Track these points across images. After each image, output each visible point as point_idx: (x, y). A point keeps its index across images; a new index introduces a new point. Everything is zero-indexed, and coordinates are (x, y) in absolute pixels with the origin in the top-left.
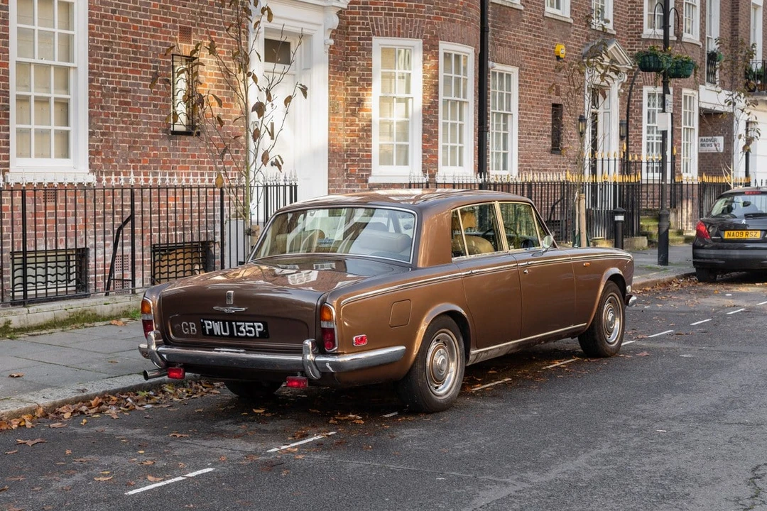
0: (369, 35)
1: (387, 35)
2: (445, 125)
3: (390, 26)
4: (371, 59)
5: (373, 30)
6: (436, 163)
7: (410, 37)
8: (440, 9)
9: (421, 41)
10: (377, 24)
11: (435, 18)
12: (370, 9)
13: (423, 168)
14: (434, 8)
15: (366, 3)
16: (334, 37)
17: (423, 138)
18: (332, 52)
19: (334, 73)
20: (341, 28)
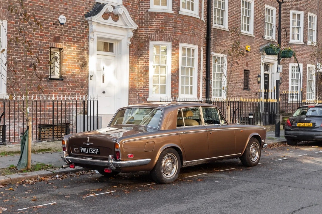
0: (148, 40)
1: (156, 40)
2: (183, 78)
3: (157, 36)
4: (149, 50)
5: (150, 38)
6: (178, 93)
7: (166, 41)
8: (180, 30)
9: (171, 43)
10: (151, 36)
11: (177, 33)
12: (149, 29)
13: (171, 95)
14: (177, 29)
15: (147, 27)
16: (133, 41)
17: (171, 83)
18: (131, 47)
19: (132, 56)
20: (136, 37)
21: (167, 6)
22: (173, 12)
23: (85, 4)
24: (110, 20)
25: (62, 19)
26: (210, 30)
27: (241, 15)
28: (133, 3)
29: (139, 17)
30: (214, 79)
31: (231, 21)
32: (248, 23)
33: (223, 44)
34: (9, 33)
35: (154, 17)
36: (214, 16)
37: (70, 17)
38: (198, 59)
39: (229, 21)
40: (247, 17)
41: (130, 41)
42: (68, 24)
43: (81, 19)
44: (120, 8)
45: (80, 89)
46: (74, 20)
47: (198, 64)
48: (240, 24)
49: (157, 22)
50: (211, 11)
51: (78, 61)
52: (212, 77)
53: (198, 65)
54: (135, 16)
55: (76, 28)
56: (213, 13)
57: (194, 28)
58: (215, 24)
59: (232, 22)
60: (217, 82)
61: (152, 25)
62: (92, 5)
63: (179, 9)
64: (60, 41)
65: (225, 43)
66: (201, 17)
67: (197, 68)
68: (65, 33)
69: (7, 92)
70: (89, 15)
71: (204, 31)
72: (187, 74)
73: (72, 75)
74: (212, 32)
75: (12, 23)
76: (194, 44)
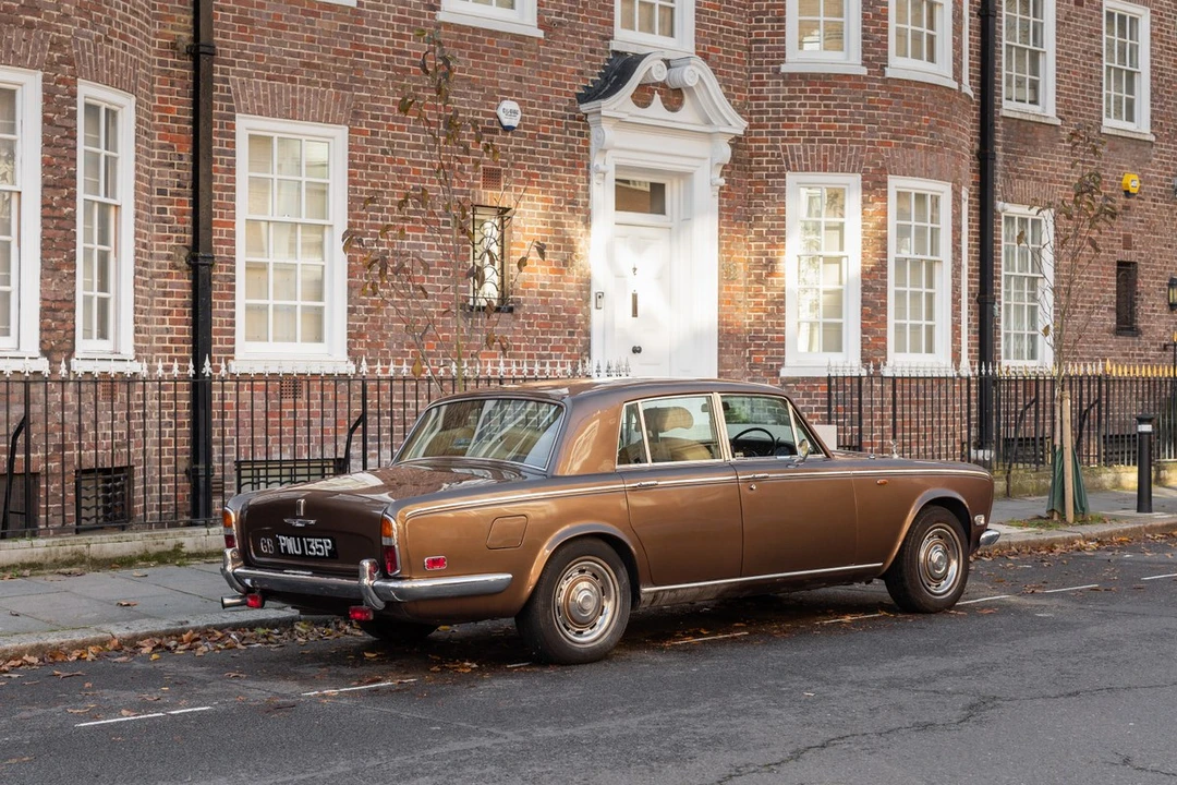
0: (781, 170)
1: (807, 170)
2: (900, 296)
3: (812, 156)
4: (784, 204)
5: (787, 163)
6: (884, 349)
7: (842, 172)
8: (889, 130)
9: (859, 176)
10: (793, 155)
11: (881, 144)
12: (783, 134)
13: (862, 355)
14: (879, 130)
15: (777, 126)
16: (729, 174)
17: (862, 314)
18: (724, 195)
19: (729, 224)
20: (740, 161)
21: (842, 50)
22: (864, 71)
23: (576, 60)
24: (657, 109)
25: (509, 112)
26: (993, 125)
27: (1105, 64)
28: (728, 46)
29: (751, 92)
30: (1008, 299)
31: (1065, 89)
32: (1130, 90)
33: (1037, 173)
34: (355, 164)
35: (802, 91)
36: (1004, 72)
37: (532, 104)
38: (953, 231)
39: (1058, 87)
40: (1127, 71)
41: (721, 175)
42: (526, 127)
43: (566, 109)
44: (689, 68)
45: (565, 341)
46: (545, 114)
47: (953, 246)
48: (1101, 96)
49: (812, 106)
50: (994, 58)
51: (558, 248)
52: (1000, 291)
53: (953, 252)
54: (736, 90)
55: (551, 138)
56: (1000, 64)
57: (939, 123)
58: (1010, 99)
59: (1070, 90)
60: (1019, 308)
61: (794, 119)
62: (599, 60)
63: (886, 60)
64: (503, 184)
65: (1045, 168)
66: (960, 81)
67: (950, 260)
68: (518, 158)
69: (349, 353)
70: (590, 95)
71: (972, 127)
72: (916, 282)
73: (540, 294)
74: (999, 131)
75: (361, 132)
76: (940, 177)
